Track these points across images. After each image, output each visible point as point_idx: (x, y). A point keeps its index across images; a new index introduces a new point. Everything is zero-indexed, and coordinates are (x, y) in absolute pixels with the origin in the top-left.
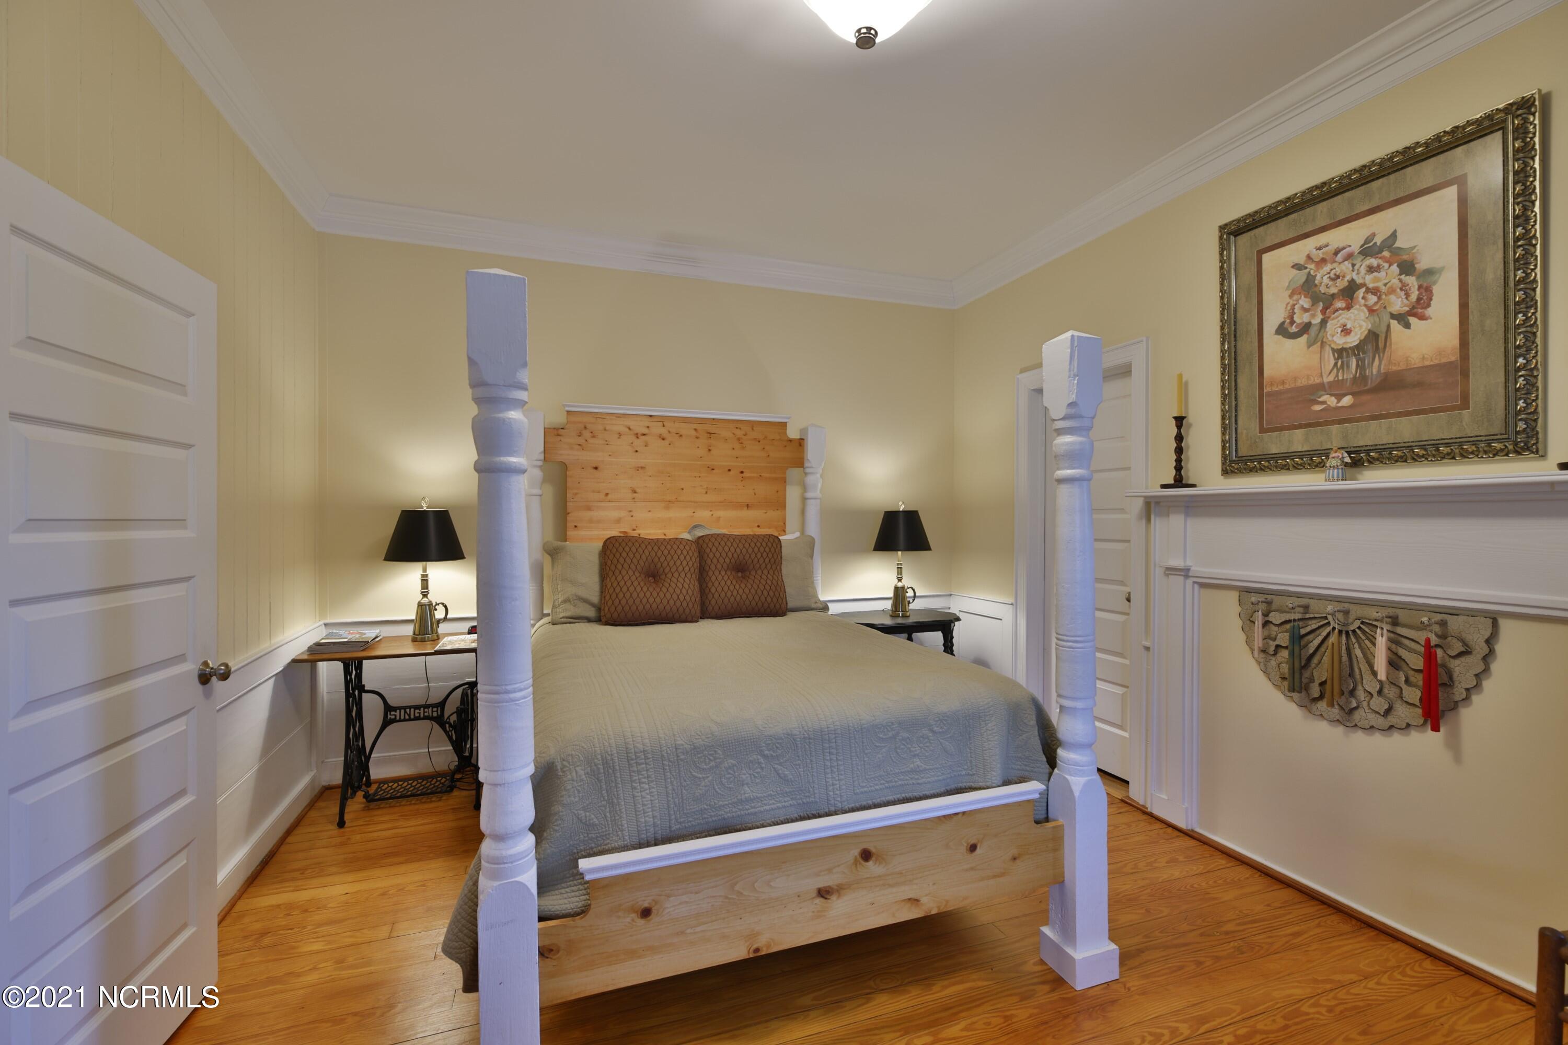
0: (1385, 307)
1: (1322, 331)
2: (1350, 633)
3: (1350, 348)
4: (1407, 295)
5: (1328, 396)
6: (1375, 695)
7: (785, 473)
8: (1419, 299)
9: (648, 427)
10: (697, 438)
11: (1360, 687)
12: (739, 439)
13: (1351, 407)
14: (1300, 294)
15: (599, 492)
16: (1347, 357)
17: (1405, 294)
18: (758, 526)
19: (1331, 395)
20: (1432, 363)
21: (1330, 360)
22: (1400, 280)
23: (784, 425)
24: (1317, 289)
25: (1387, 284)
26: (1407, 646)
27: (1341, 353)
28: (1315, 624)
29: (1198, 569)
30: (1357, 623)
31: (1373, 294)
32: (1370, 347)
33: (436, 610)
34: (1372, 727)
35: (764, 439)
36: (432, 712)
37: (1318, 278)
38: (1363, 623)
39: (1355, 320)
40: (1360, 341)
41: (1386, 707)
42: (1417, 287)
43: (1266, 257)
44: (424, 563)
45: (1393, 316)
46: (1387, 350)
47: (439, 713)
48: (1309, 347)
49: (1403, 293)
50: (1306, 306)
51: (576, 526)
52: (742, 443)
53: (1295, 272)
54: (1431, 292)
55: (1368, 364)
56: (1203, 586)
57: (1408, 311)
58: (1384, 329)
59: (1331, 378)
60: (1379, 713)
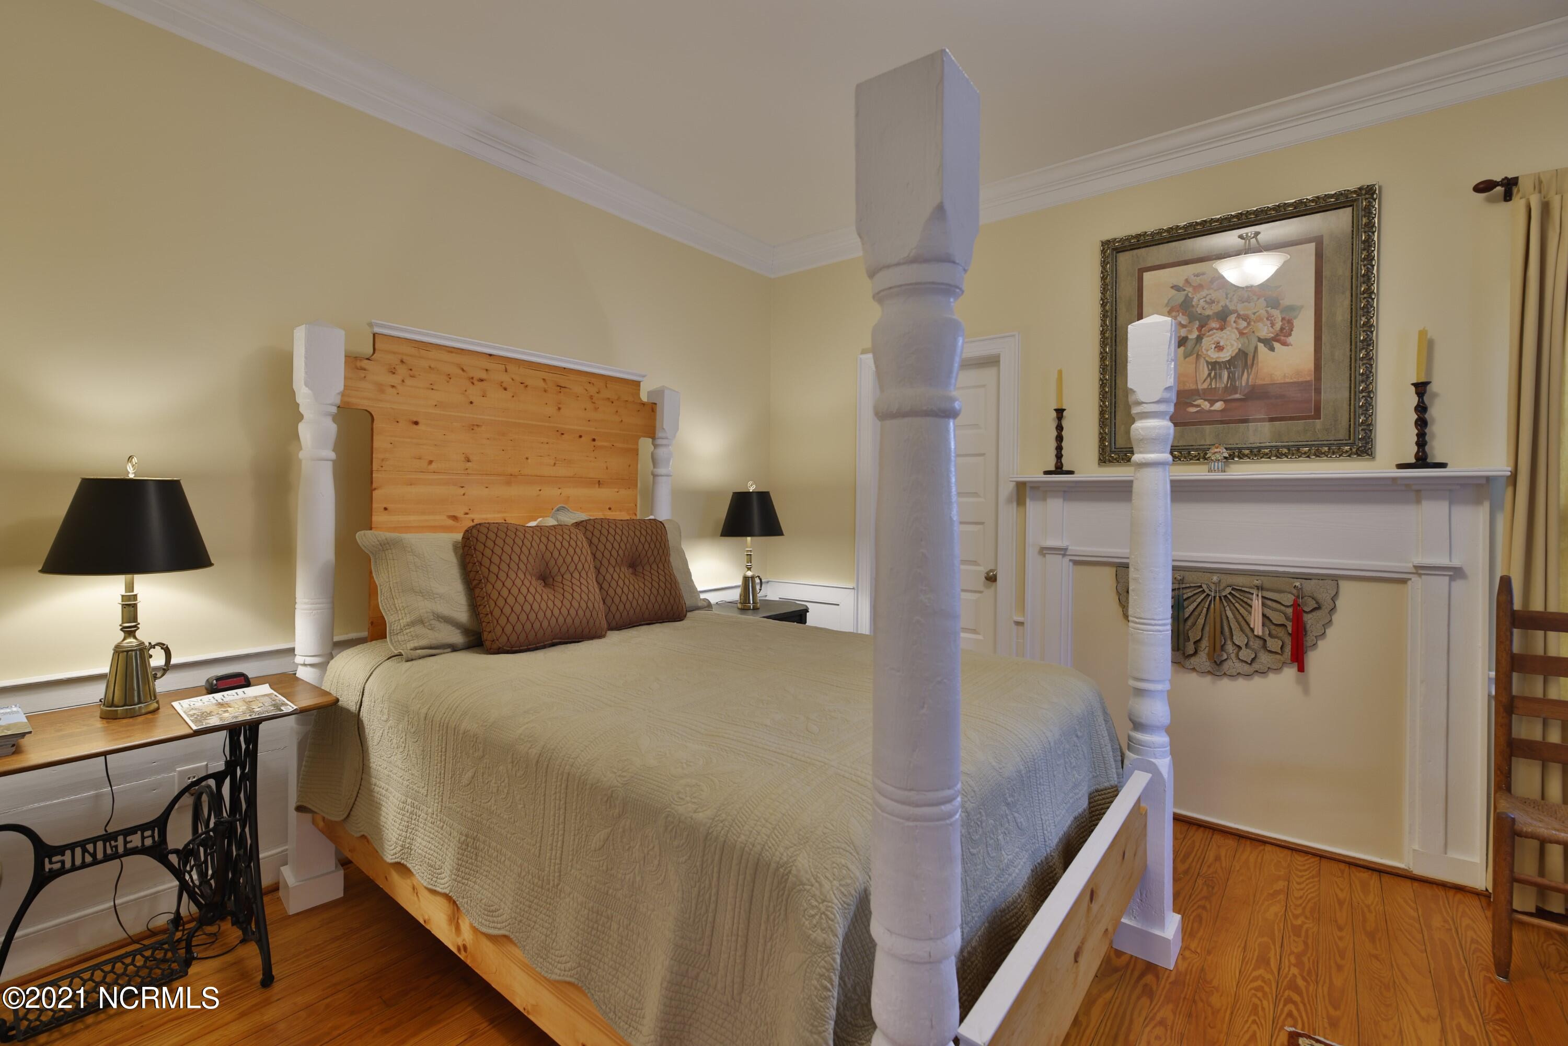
0: (1253, 332)
1: (1198, 345)
2: (1222, 598)
3: (1223, 362)
4: (1273, 325)
5: (1202, 400)
6: (1244, 647)
7: (637, 444)
8: (1282, 329)
9: (487, 370)
10: (545, 391)
11: (1229, 642)
12: (591, 397)
13: (1222, 411)
14: (1178, 311)
15: (420, 459)
16: (1219, 370)
17: (1271, 323)
18: (610, 509)
19: (1205, 400)
20: (1291, 381)
21: (1204, 371)
22: (1267, 312)
23: (637, 384)
24: (1194, 310)
25: (1256, 313)
26: (1270, 606)
27: (1214, 365)
28: (1191, 592)
29: (1074, 548)
30: (1229, 590)
31: (1244, 320)
32: (1240, 363)
33: (151, 656)
34: (1239, 674)
35: (617, 400)
36: (143, 838)
37: (1195, 300)
38: (1233, 589)
39: (1227, 339)
40: (1232, 357)
41: (1253, 656)
42: (1280, 318)
43: (1146, 276)
44: (129, 576)
45: (1260, 340)
46: (1254, 366)
47: (156, 838)
48: (1185, 358)
49: (1269, 322)
50: (1184, 322)
51: (386, 509)
52: (594, 403)
53: (1174, 292)
54: (1293, 324)
55: (1238, 378)
56: (1076, 563)
57: (1272, 337)
58: (1252, 350)
59: (1205, 386)
60: (1246, 662)
